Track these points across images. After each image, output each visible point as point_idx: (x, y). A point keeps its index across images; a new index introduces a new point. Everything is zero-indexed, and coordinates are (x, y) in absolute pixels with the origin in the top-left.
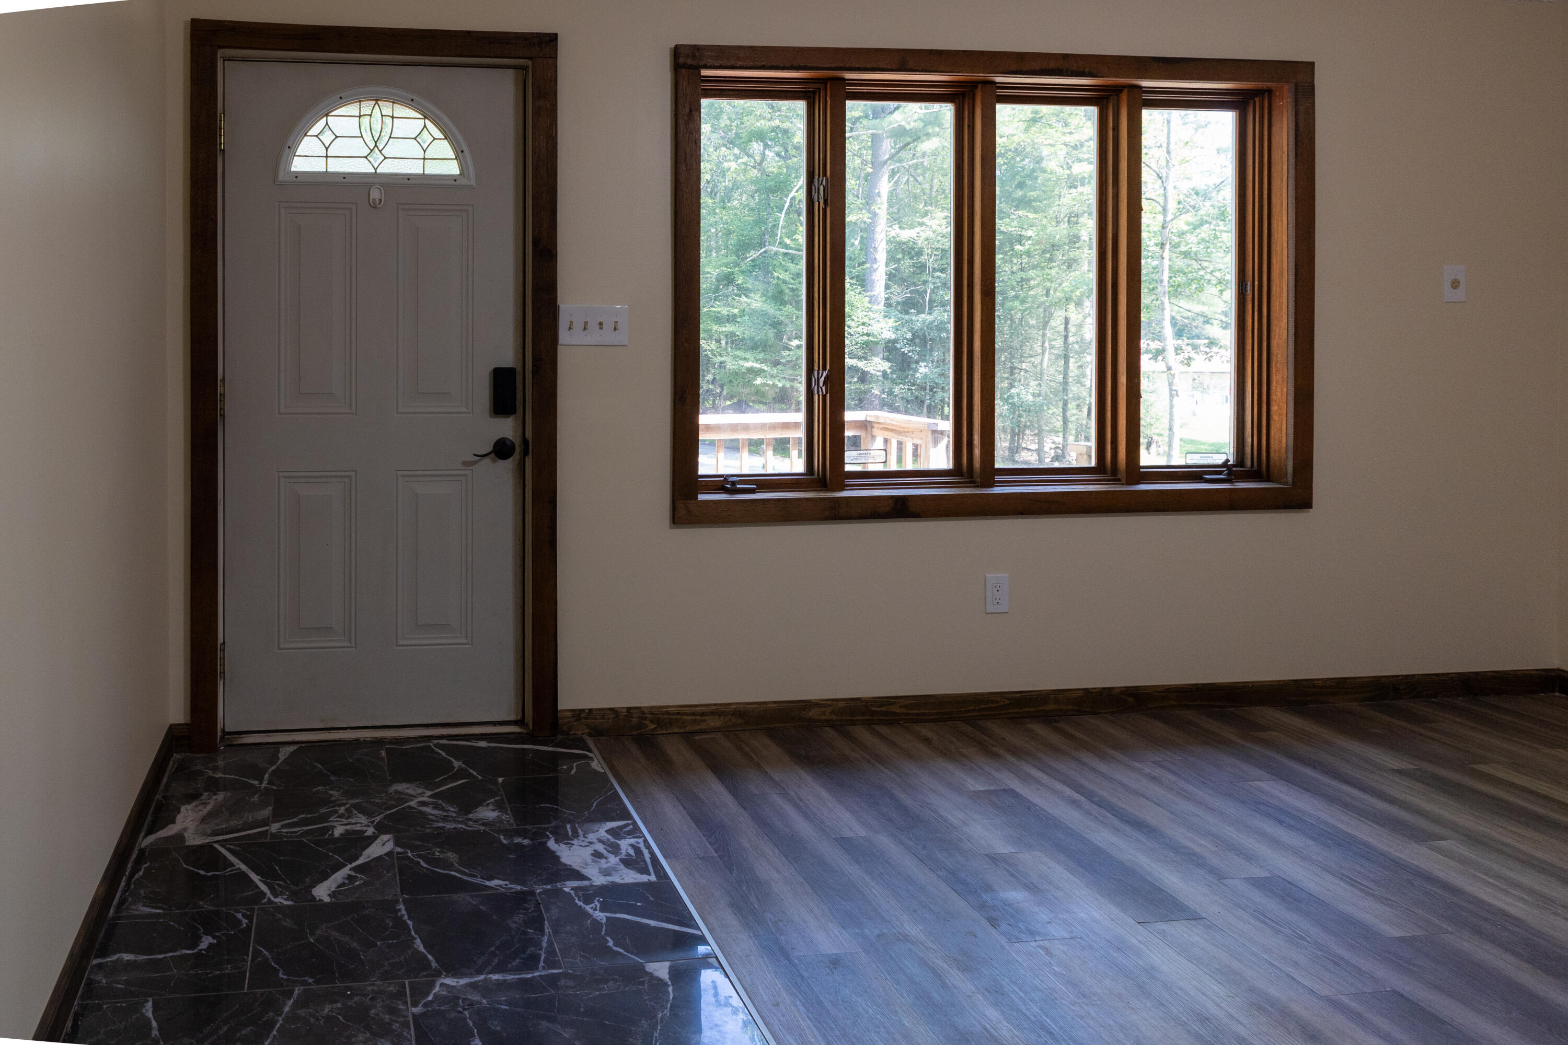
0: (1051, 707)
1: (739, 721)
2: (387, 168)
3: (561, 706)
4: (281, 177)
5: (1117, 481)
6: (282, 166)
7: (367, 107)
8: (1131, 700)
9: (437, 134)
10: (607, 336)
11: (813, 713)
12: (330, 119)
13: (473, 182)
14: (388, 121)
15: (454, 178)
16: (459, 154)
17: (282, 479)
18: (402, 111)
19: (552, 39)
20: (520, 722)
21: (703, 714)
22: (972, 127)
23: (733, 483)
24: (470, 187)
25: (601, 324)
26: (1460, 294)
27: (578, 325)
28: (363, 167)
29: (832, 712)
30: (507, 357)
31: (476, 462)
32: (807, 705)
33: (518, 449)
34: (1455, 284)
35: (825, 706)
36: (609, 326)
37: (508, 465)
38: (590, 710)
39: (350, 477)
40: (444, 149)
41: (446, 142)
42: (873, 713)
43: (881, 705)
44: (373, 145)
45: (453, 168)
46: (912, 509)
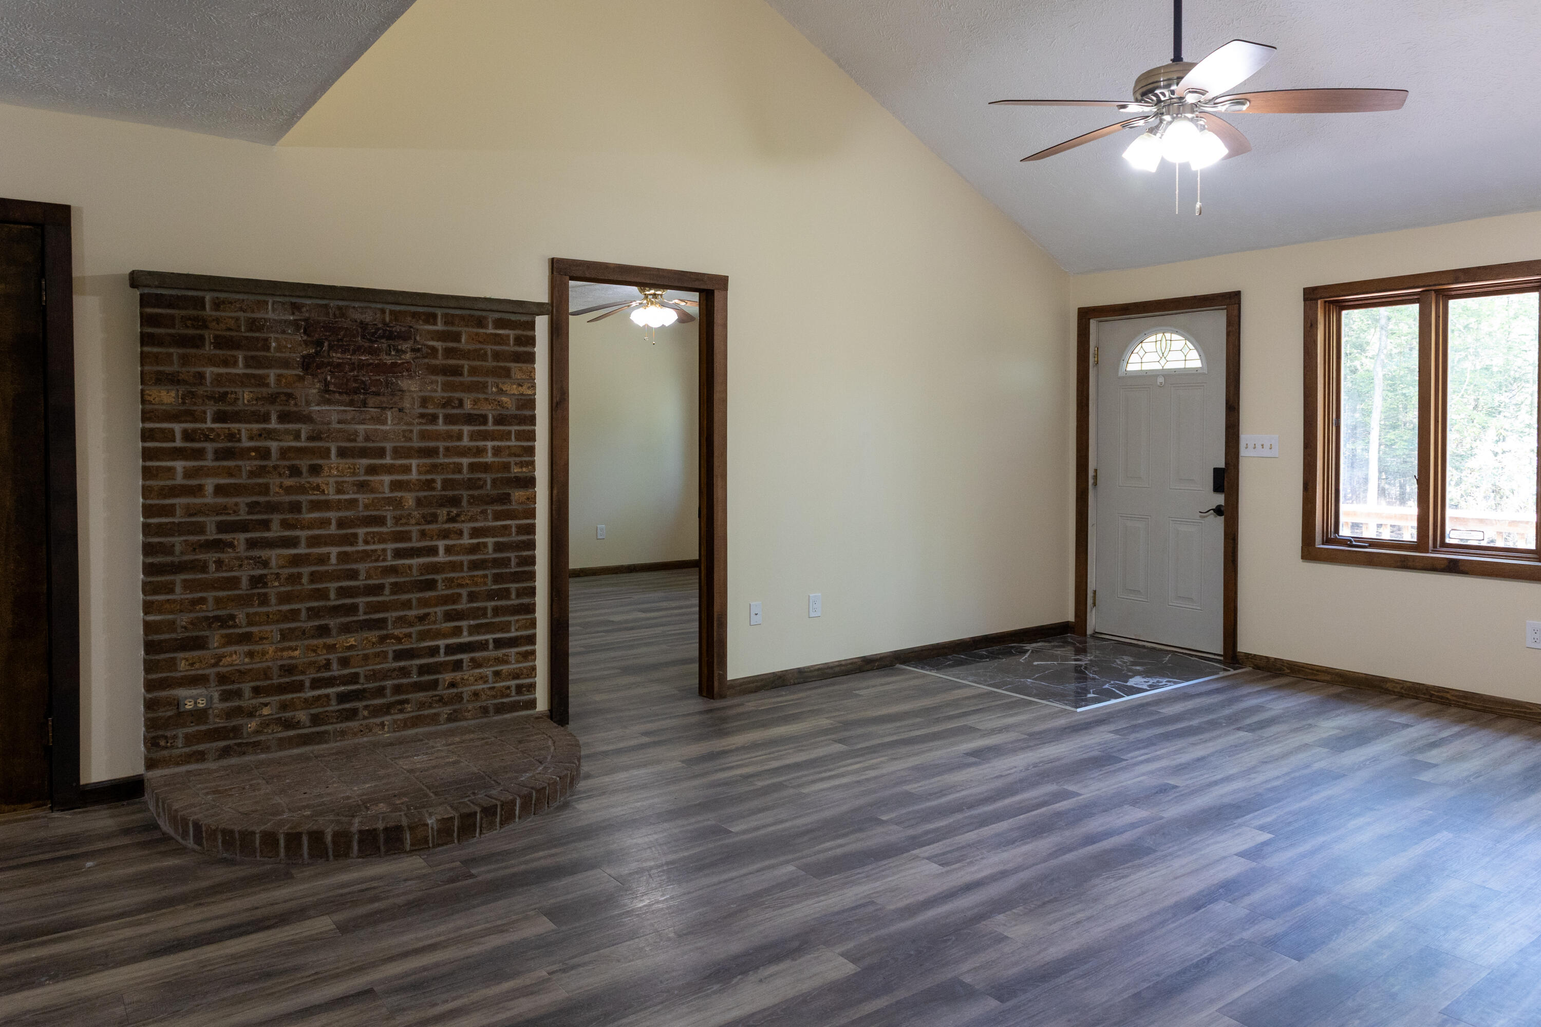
1: (1340, 680)
2: (1166, 366)
3: (1239, 650)
4: (1121, 374)
6: (1122, 369)
7: (1160, 336)
9: (1191, 347)
10: (1266, 452)
11: (1389, 686)
12: (1143, 345)
13: (1207, 371)
14: (1169, 342)
15: (1197, 369)
16: (1201, 357)
17: (1120, 520)
18: (1175, 337)
19: (1239, 294)
24: (1204, 374)
25: (1262, 445)
27: (1251, 446)
28: (1157, 367)
29: (1402, 688)
30: (1221, 464)
31: (1209, 518)
33: (1225, 509)
36: (1267, 446)
37: (1221, 519)
38: (1255, 655)
40: (1194, 355)
41: (1195, 351)
42: (1432, 695)
43: (1438, 692)
44: (1161, 355)
45: (1198, 364)
46: (1462, 568)
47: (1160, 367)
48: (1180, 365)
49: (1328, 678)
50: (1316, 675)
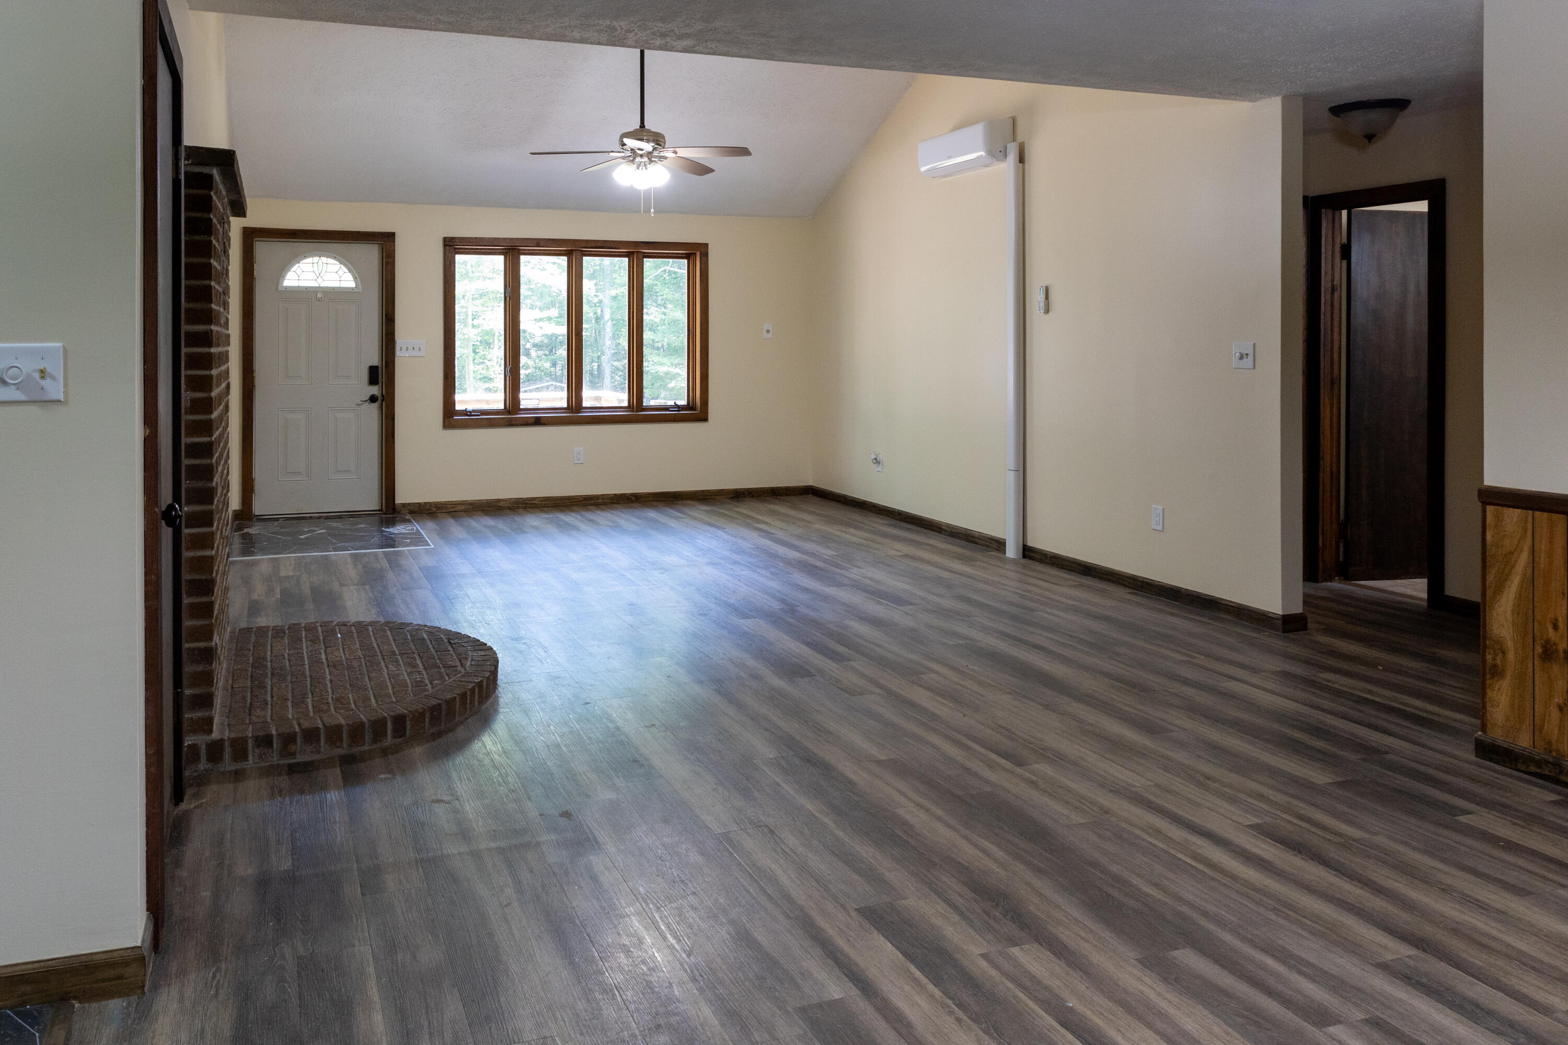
0: (601, 501)
2: (324, 284)
3: (397, 502)
4: (280, 288)
5: (633, 411)
6: (280, 284)
7: (315, 258)
8: (633, 498)
9: (346, 270)
10: (415, 353)
11: (501, 504)
12: (300, 265)
13: (361, 291)
14: (325, 265)
15: (352, 289)
16: (355, 278)
17: (280, 412)
18: (330, 261)
19: (393, 234)
20: (381, 510)
21: (456, 504)
22: (572, 267)
23: (470, 412)
24: (359, 293)
25: (413, 348)
26: (770, 336)
27: (404, 349)
28: (315, 284)
30: (375, 361)
31: (362, 404)
32: (499, 501)
33: (380, 399)
34: (768, 331)
35: (506, 501)
36: (417, 349)
37: (376, 405)
38: (409, 503)
39: (308, 410)
40: (349, 277)
41: (349, 274)
42: (527, 504)
43: (530, 500)
44: (318, 275)
45: (352, 284)
46: (542, 422)
47: (317, 285)
48: (336, 284)
49: (462, 508)
50: (454, 508)
